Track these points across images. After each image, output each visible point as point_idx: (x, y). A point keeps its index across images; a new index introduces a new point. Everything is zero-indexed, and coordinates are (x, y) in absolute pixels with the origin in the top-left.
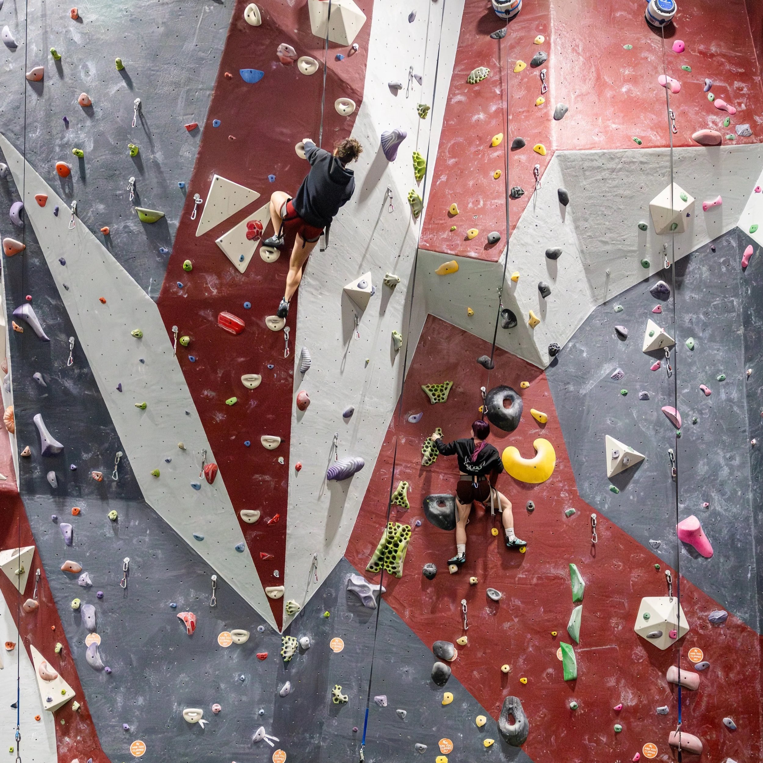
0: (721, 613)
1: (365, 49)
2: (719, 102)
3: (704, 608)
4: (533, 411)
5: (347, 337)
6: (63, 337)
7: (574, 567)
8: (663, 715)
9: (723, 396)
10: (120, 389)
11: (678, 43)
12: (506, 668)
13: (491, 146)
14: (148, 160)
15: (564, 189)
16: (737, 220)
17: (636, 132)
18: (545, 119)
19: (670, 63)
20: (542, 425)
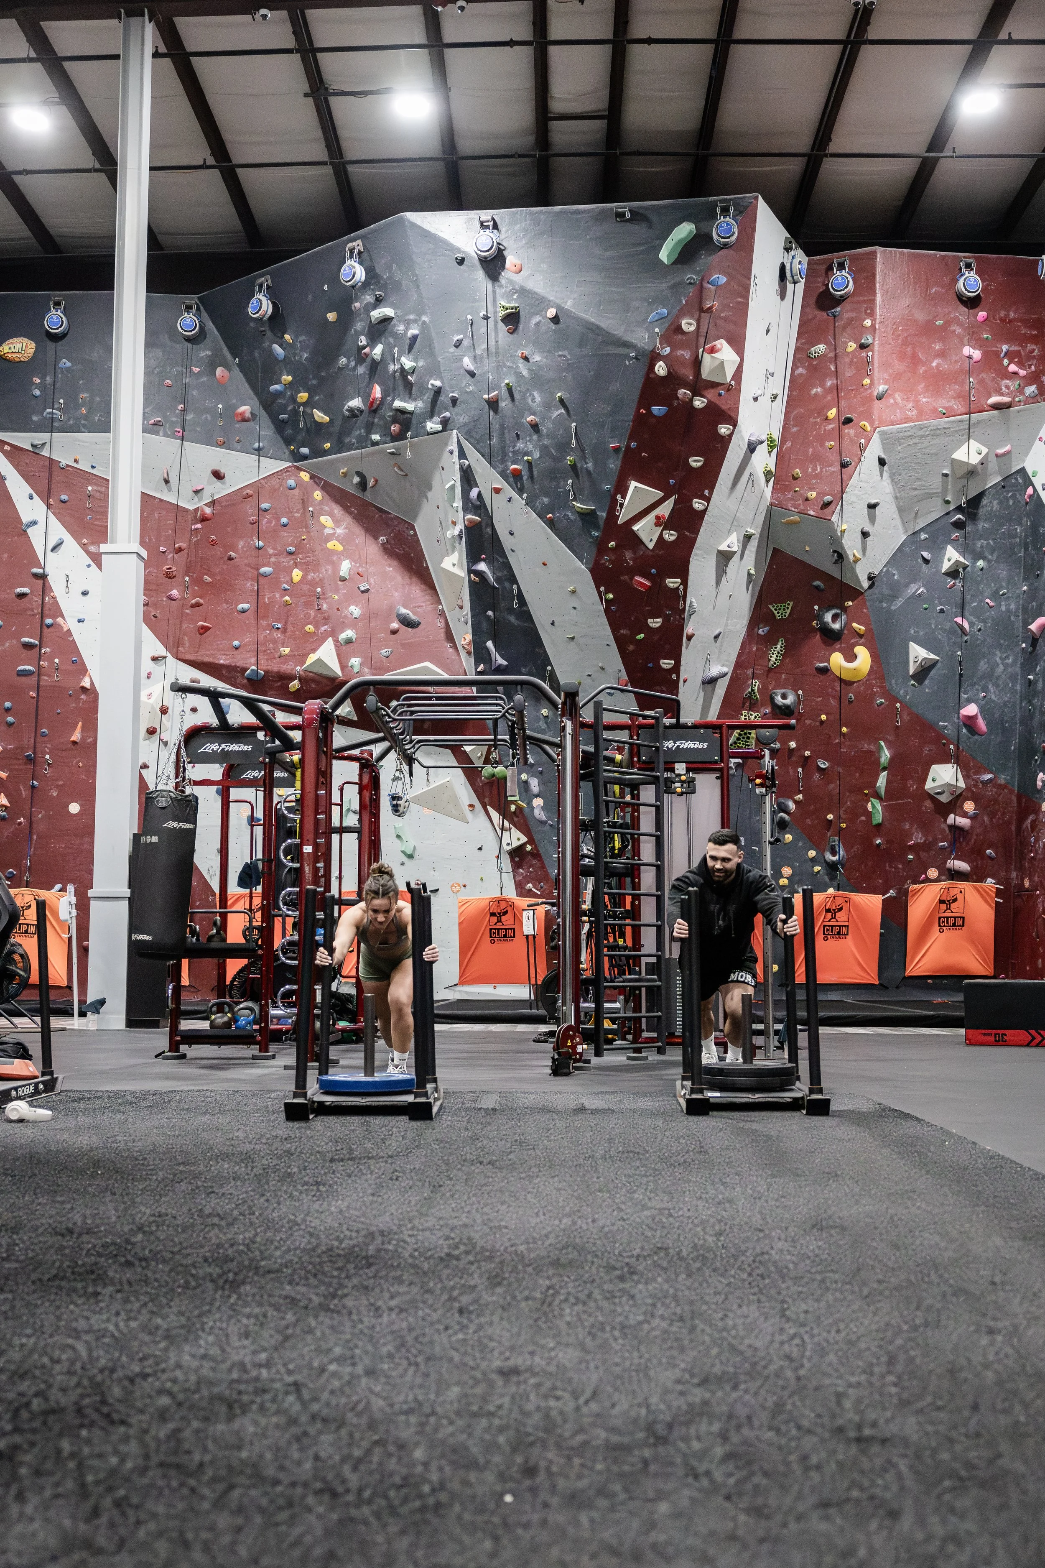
0: (989, 776)
1: (739, 383)
2: (1013, 368)
3: (978, 772)
4: (855, 625)
5: (718, 581)
6: (507, 584)
7: (882, 743)
8: (943, 848)
9: (1003, 608)
10: (553, 624)
11: (982, 314)
12: (830, 817)
13: (827, 419)
14: (582, 468)
15: (883, 456)
16: (1024, 461)
17: (942, 404)
18: (869, 399)
19: (973, 333)
20: (861, 636)
